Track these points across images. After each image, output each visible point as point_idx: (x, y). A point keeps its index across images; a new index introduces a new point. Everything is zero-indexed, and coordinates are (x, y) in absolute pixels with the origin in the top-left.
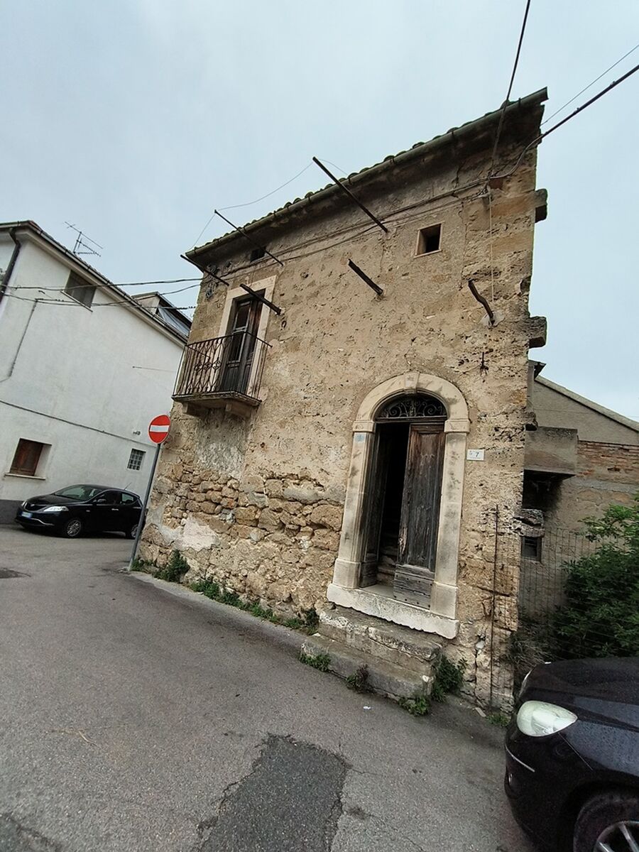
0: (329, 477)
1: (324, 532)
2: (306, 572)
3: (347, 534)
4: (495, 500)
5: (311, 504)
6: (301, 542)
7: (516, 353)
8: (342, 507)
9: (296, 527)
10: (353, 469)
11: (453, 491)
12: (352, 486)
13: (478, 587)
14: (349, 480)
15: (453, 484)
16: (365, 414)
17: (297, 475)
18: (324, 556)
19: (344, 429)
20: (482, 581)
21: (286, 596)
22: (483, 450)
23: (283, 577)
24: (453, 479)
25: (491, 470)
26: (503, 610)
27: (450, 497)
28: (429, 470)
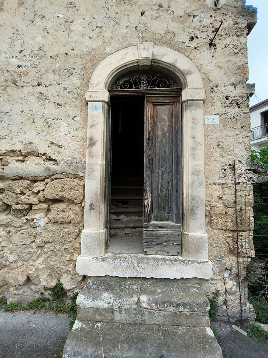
0: (62, 150)
1: (62, 206)
2: (45, 250)
3: (91, 205)
4: (231, 157)
5: (43, 180)
6: (35, 221)
7: (238, 34)
8: (82, 178)
9: (26, 207)
10: (91, 139)
11: (197, 152)
12: (91, 156)
13: (222, 229)
14: (87, 151)
15: (195, 146)
16: (98, 84)
17: (20, 151)
18: (65, 230)
19: (74, 100)
20: (225, 224)
21: (22, 279)
22: (218, 116)
23: (16, 261)
24: (195, 142)
25: (226, 133)
26: (244, 244)
27: (194, 158)
28: (167, 137)
